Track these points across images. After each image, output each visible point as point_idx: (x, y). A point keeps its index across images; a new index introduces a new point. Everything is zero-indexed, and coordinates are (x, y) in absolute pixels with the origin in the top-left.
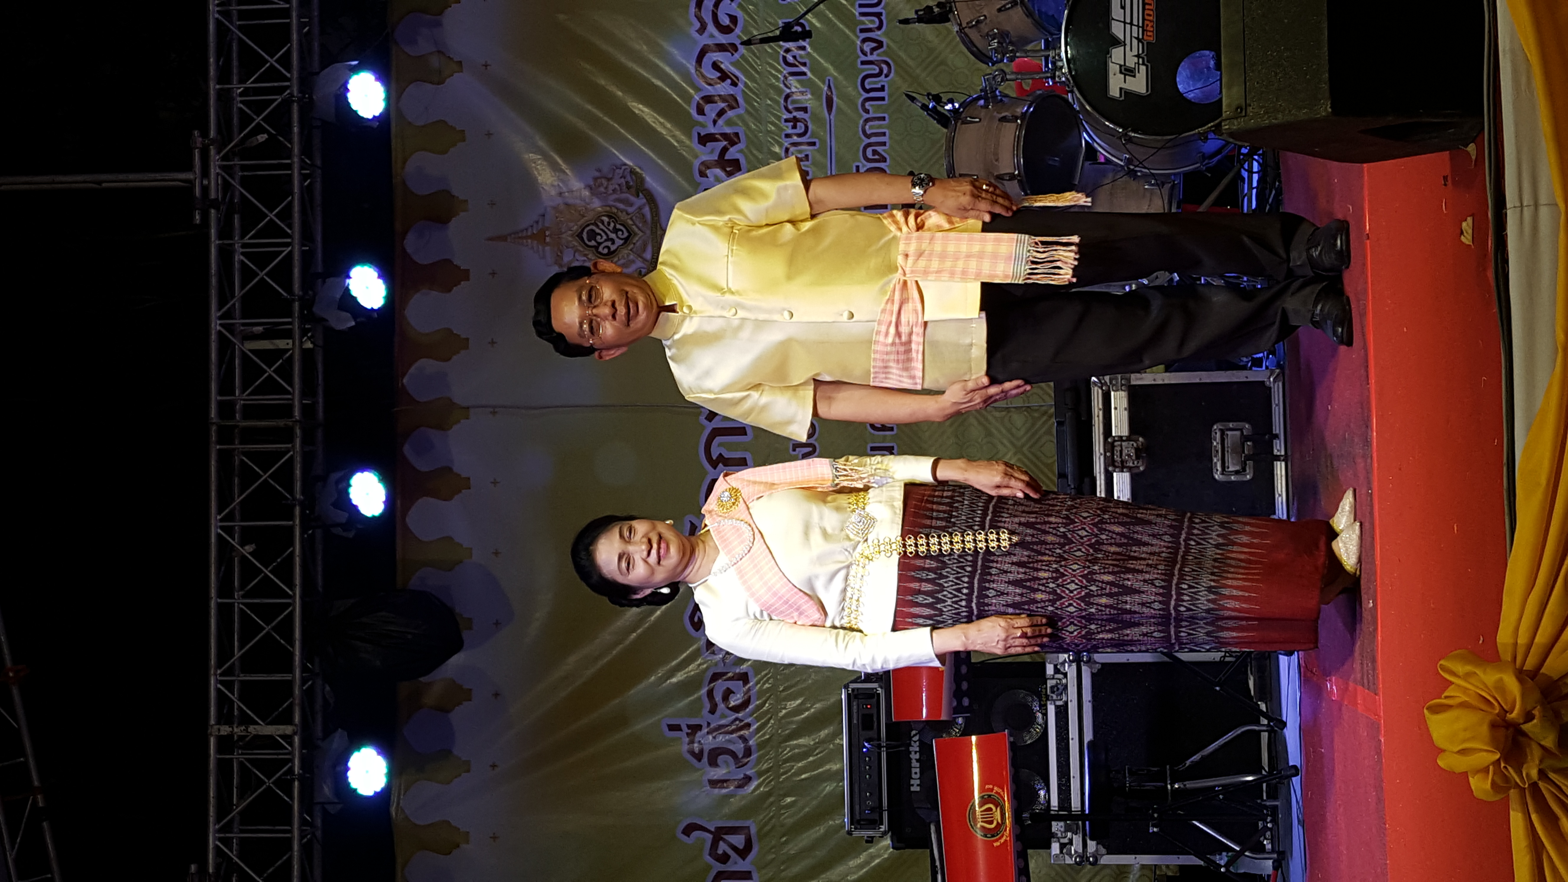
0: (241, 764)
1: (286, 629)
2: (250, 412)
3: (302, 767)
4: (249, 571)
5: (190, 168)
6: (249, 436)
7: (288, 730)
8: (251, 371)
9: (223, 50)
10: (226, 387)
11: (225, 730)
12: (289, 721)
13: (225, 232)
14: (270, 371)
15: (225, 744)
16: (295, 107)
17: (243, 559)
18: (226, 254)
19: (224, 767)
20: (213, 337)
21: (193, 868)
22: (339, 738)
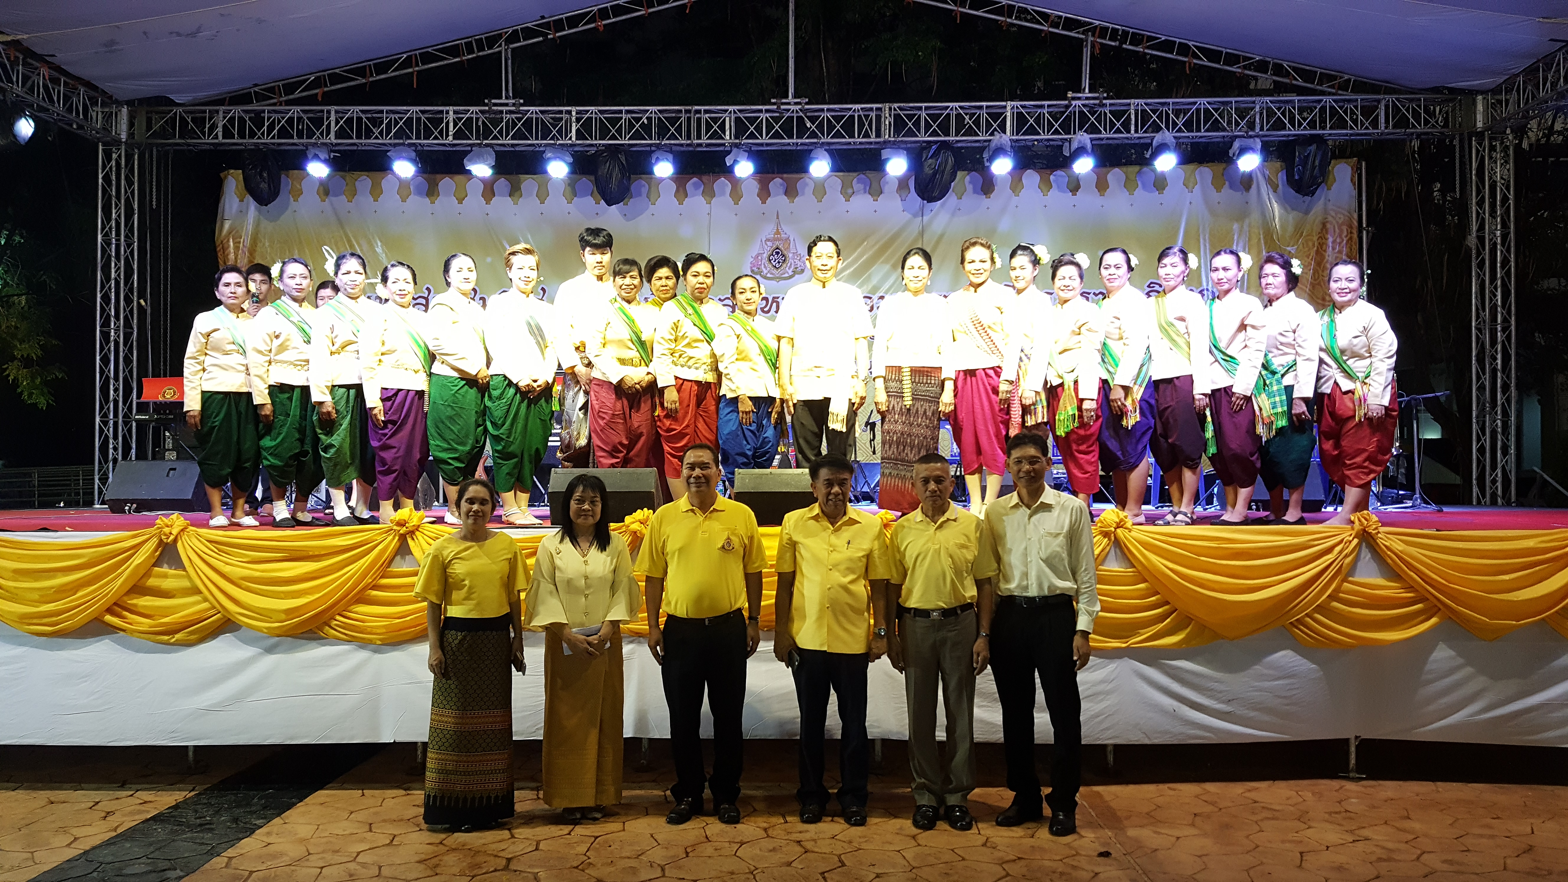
0: (561, 119)
1: (614, 138)
2: (699, 119)
3: (560, 144)
4: (638, 120)
5: (795, 97)
6: (689, 119)
7: (574, 139)
8: (715, 120)
9: (842, 110)
10: (706, 112)
11: (574, 113)
12: (577, 139)
13: (767, 111)
14: (715, 127)
15: (569, 112)
16: (815, 140)
17: (641, 118)
18: (760, 111)
19: (561, 112)
20: (726, 107)
21: (522, 101)
22: (571, 160)
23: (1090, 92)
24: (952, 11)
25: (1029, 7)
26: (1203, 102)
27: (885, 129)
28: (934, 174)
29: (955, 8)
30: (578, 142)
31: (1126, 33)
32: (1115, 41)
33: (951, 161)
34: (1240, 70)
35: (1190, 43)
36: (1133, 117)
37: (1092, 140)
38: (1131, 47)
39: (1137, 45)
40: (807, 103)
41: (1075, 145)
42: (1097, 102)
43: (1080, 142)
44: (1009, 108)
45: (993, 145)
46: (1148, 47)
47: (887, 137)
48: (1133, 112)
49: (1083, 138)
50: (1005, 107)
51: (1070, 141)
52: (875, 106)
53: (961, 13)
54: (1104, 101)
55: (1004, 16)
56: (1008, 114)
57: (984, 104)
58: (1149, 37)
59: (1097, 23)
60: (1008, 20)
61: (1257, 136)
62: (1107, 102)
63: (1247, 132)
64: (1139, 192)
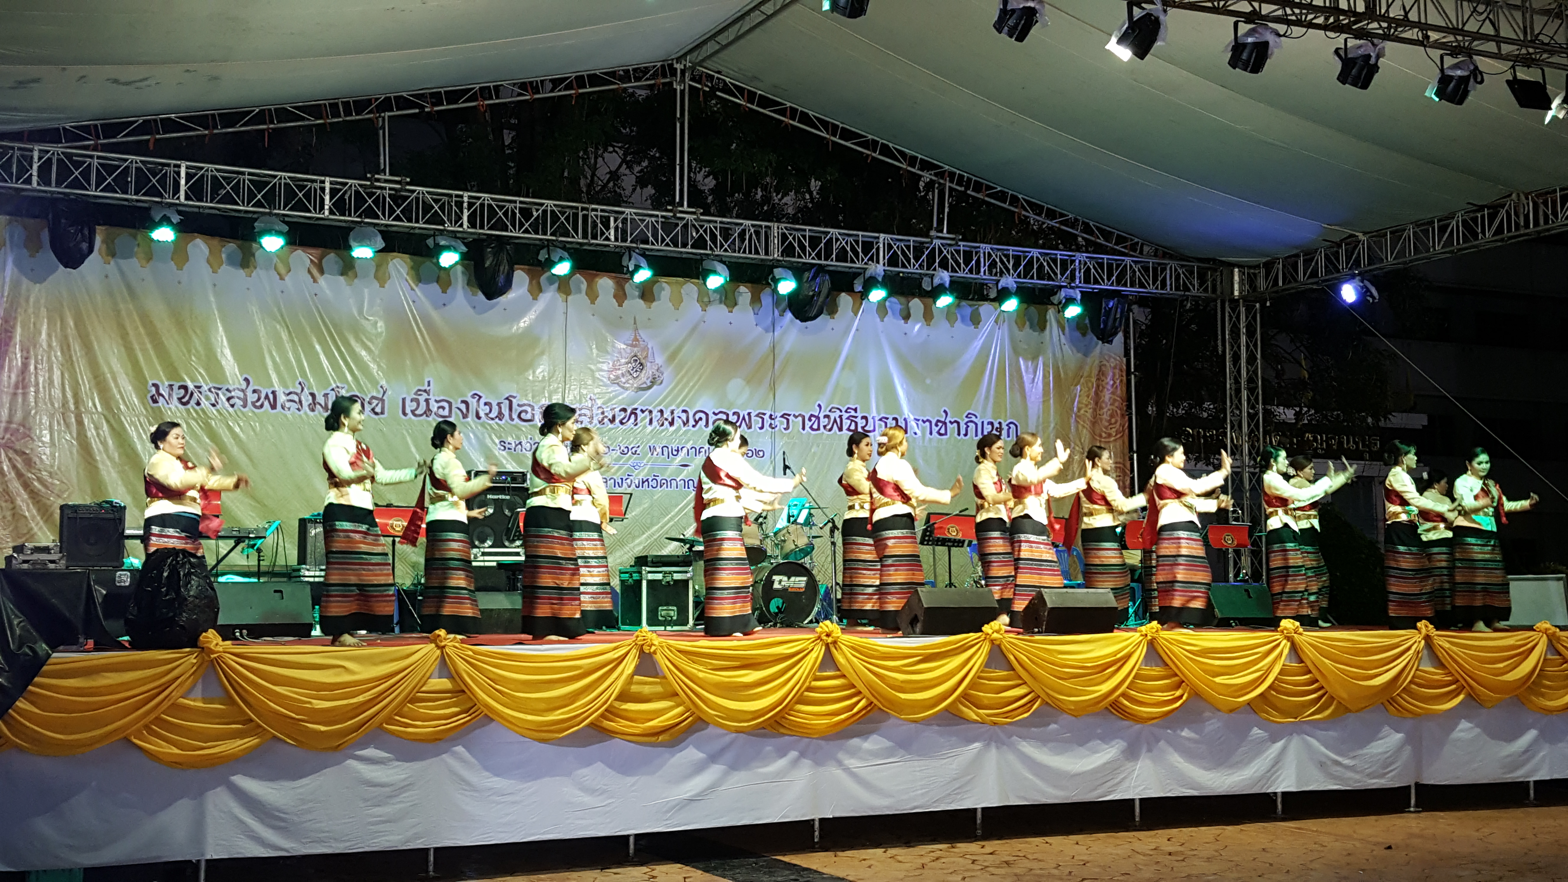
9: (733, 224)
10: (592, 210)
11: (466, 199)
15: (460, 197)
19: (449, 195)
21: (408, 180)
23: (948, 232)
24: (825, 138)
25: (891, 145)
26: (1035, 252)
27: (774, 248)
28: (813, 296)
29: (828, 136)
30: (469, 230)
31: (969, 180)
32: (961, 186)
33: (827, 285)
34: (1057, 225)
35: (1020, 196)
36: (982, 260)
37: (951, 277)
38: (973, 194)
39: (978, 192)
40: (702, 214)
41: (936, 281)
42: (953, 242)
43: (941, 279)
44: (881, 240)
45: (868, 274)
46: (988, 196)
47: (776, 256)
48: (982, 255)
49: (944, 276)
50: (878, 238)
51: (932, 277)
52: (764, 224)
53: (833, 142)
54: (960, 243)
55: (869, 150)
56: (881, 246)
57: (860, 233)
58: (987, 185)
59: (947, 167)
60: (874, 154)
61: (1078, 287)
62: (961, 243)
63: (1070, 284)
64: (959, 324)
